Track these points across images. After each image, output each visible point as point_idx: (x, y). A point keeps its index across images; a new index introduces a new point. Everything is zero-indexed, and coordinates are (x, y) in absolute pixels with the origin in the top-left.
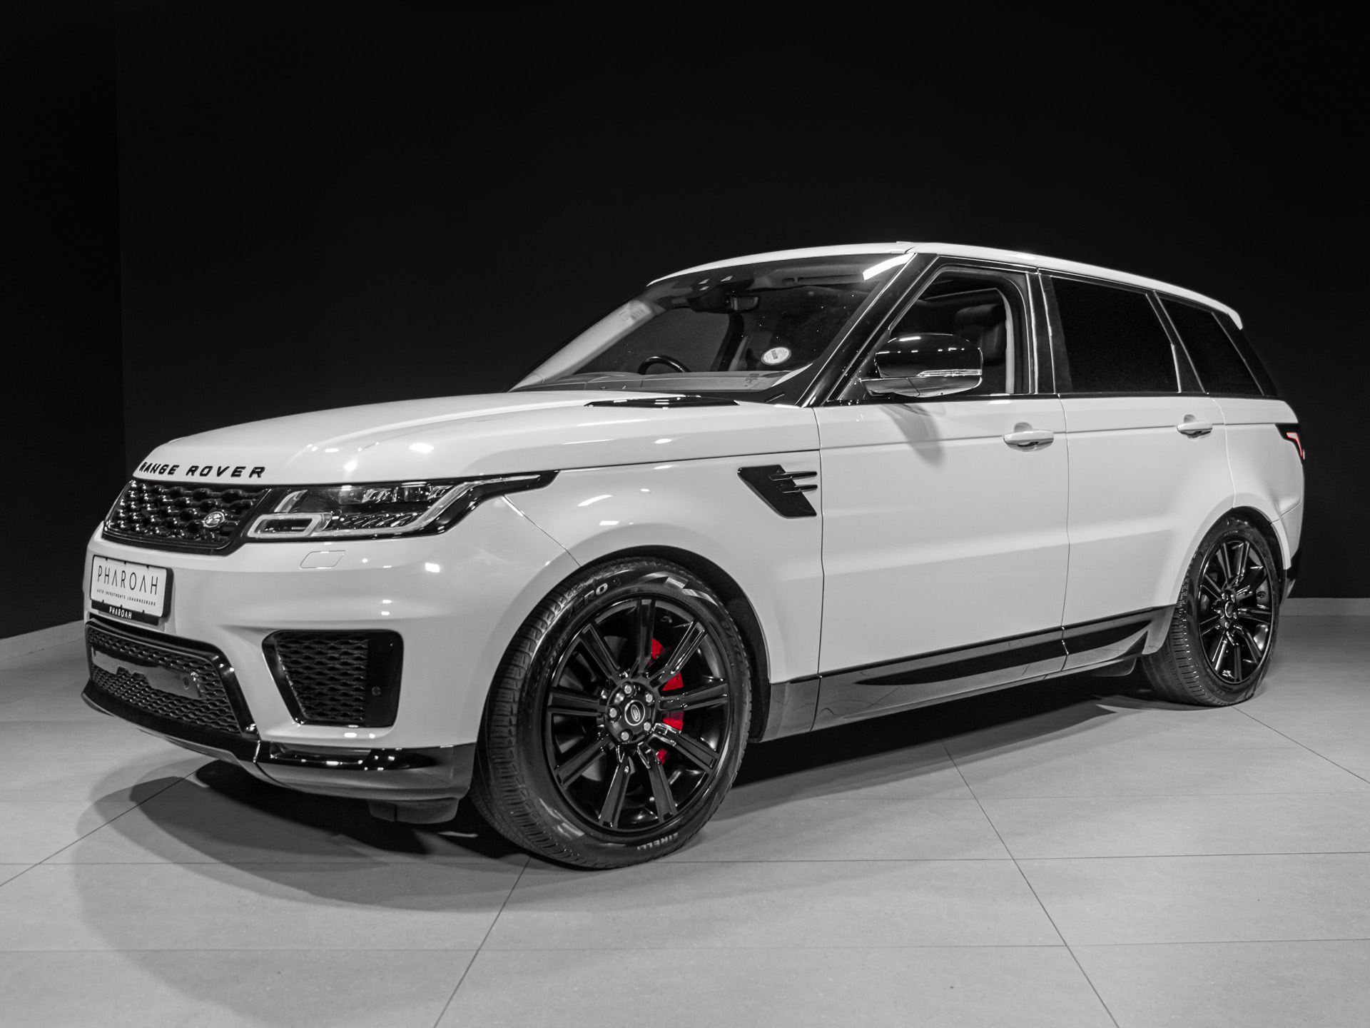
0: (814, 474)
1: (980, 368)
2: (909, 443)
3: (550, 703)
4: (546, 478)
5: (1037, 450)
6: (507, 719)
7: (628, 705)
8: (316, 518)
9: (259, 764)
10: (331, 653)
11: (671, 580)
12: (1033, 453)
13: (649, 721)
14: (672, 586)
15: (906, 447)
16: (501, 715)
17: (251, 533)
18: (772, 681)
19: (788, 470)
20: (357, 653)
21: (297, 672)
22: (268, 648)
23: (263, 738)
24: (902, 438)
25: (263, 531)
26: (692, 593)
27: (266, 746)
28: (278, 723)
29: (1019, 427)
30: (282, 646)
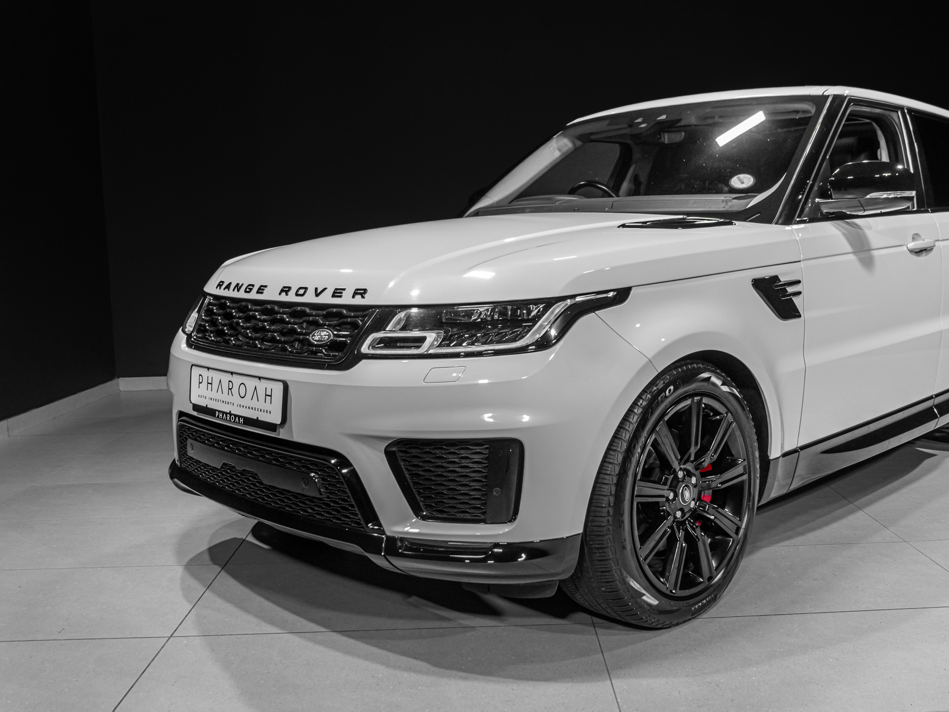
0: (798, 282)
1: (914, 190)
2: (854, 253)
3: (635, 493)
4: (622, 295)
5: (926, 255)
6: (605, 510)
7: (682, 488)
8: (431, 337)
9: (388, 557)
10: (452, 458)
11: (714, 379)
12: (923, 258)
13: (694, 500)
14: (714, 384)
15: (852, 257)
16: (599, 507)
17: (365, 349)
18: (771, 457)
19: (783, 279)
20: (477, 458)
21: (418, 475)
22: (390, 455)
23: (388, 534)
24: (850, 249)
25: (374, 348)
26: (725, 389)
27: (391, 540)
28: (404, 521)
29: (915, 237)
30: (402, 451)
